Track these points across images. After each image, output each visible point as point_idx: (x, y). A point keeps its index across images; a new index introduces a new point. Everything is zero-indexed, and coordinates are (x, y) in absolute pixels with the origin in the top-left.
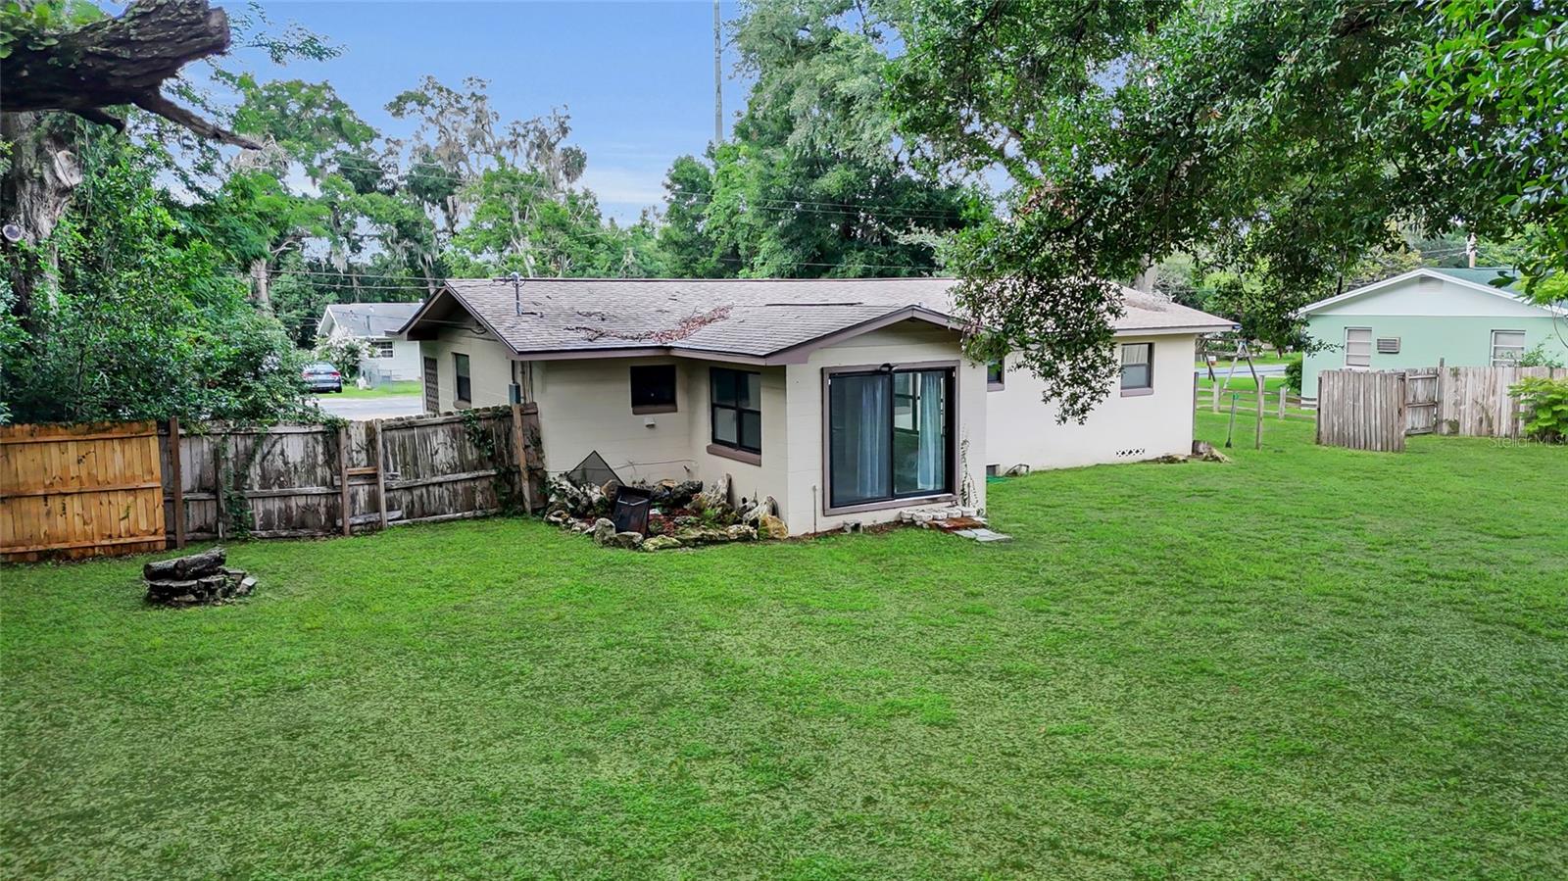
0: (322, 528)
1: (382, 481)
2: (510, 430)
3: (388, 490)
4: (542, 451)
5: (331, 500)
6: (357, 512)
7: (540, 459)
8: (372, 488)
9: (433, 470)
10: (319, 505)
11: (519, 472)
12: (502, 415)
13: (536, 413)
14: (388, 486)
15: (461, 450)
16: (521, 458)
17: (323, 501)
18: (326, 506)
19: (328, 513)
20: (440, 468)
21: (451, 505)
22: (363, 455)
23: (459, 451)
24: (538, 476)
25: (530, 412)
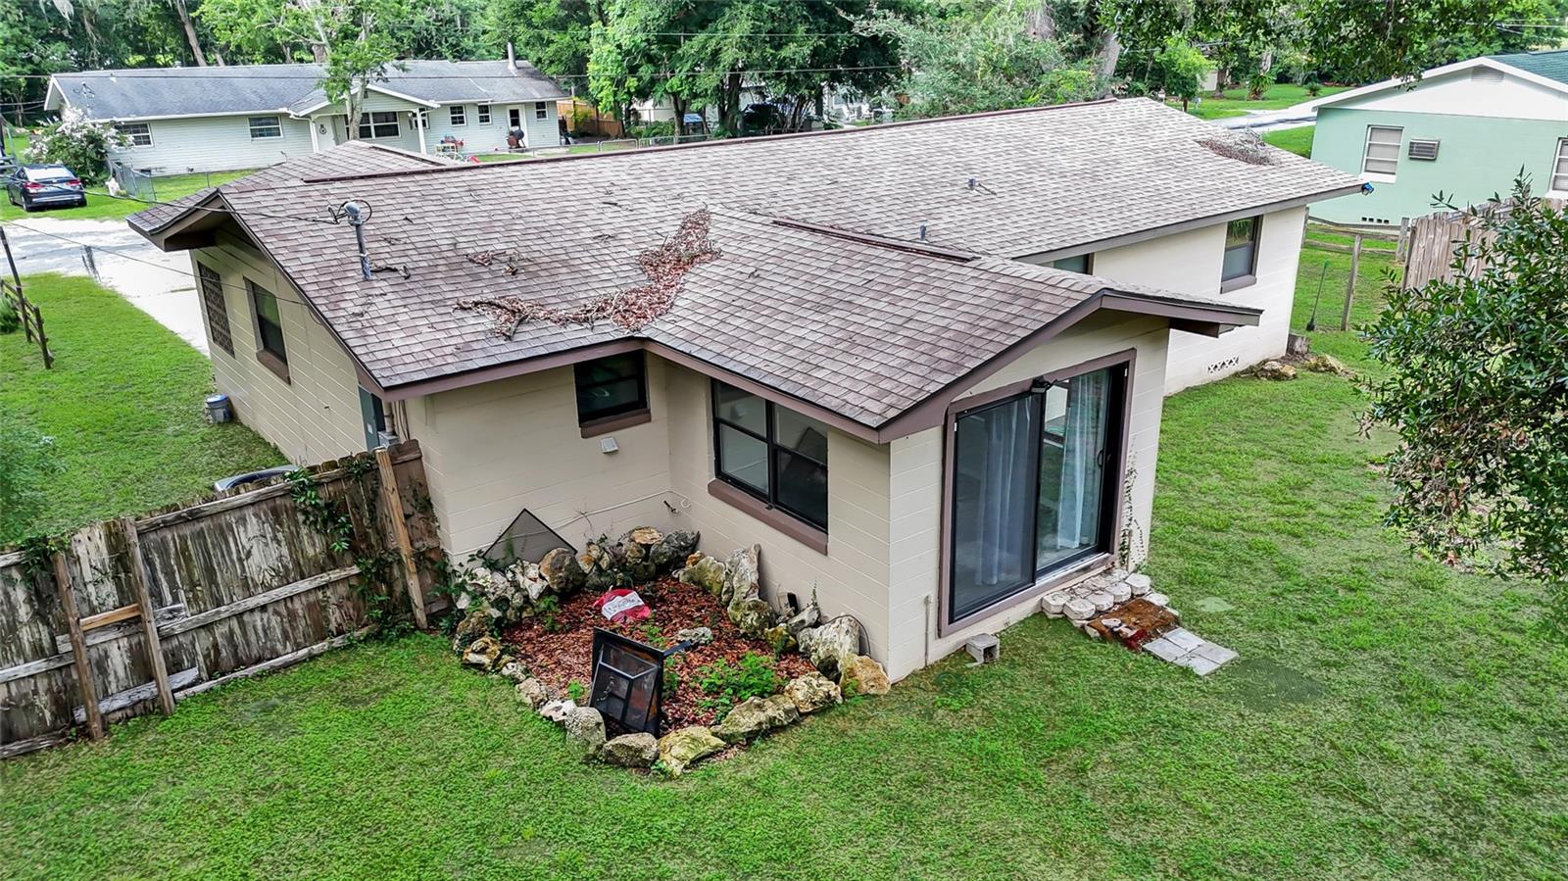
0: (49, 732)
1: (152, 628)
2: (375, 493)
3: (165, 638)
4: (435, 520)
5: (58, 678)
6: (113, 688)
7: (432, 533)
8: (135, 640)
9: (245, 585)
10: (35, 692)
11: (400, 562)
12: (360, 471)
13: (420, 458)
14: (165, 631)
15: (293, 542)
16: (400, 539)
17: (42, 684)
18: (49, 690)
19: (56, 701)
20: (259, 579)
21: (286, 637)
22: (109, 587)
23: (290, 544)
24: (434, 563)
25: (406, 455)
